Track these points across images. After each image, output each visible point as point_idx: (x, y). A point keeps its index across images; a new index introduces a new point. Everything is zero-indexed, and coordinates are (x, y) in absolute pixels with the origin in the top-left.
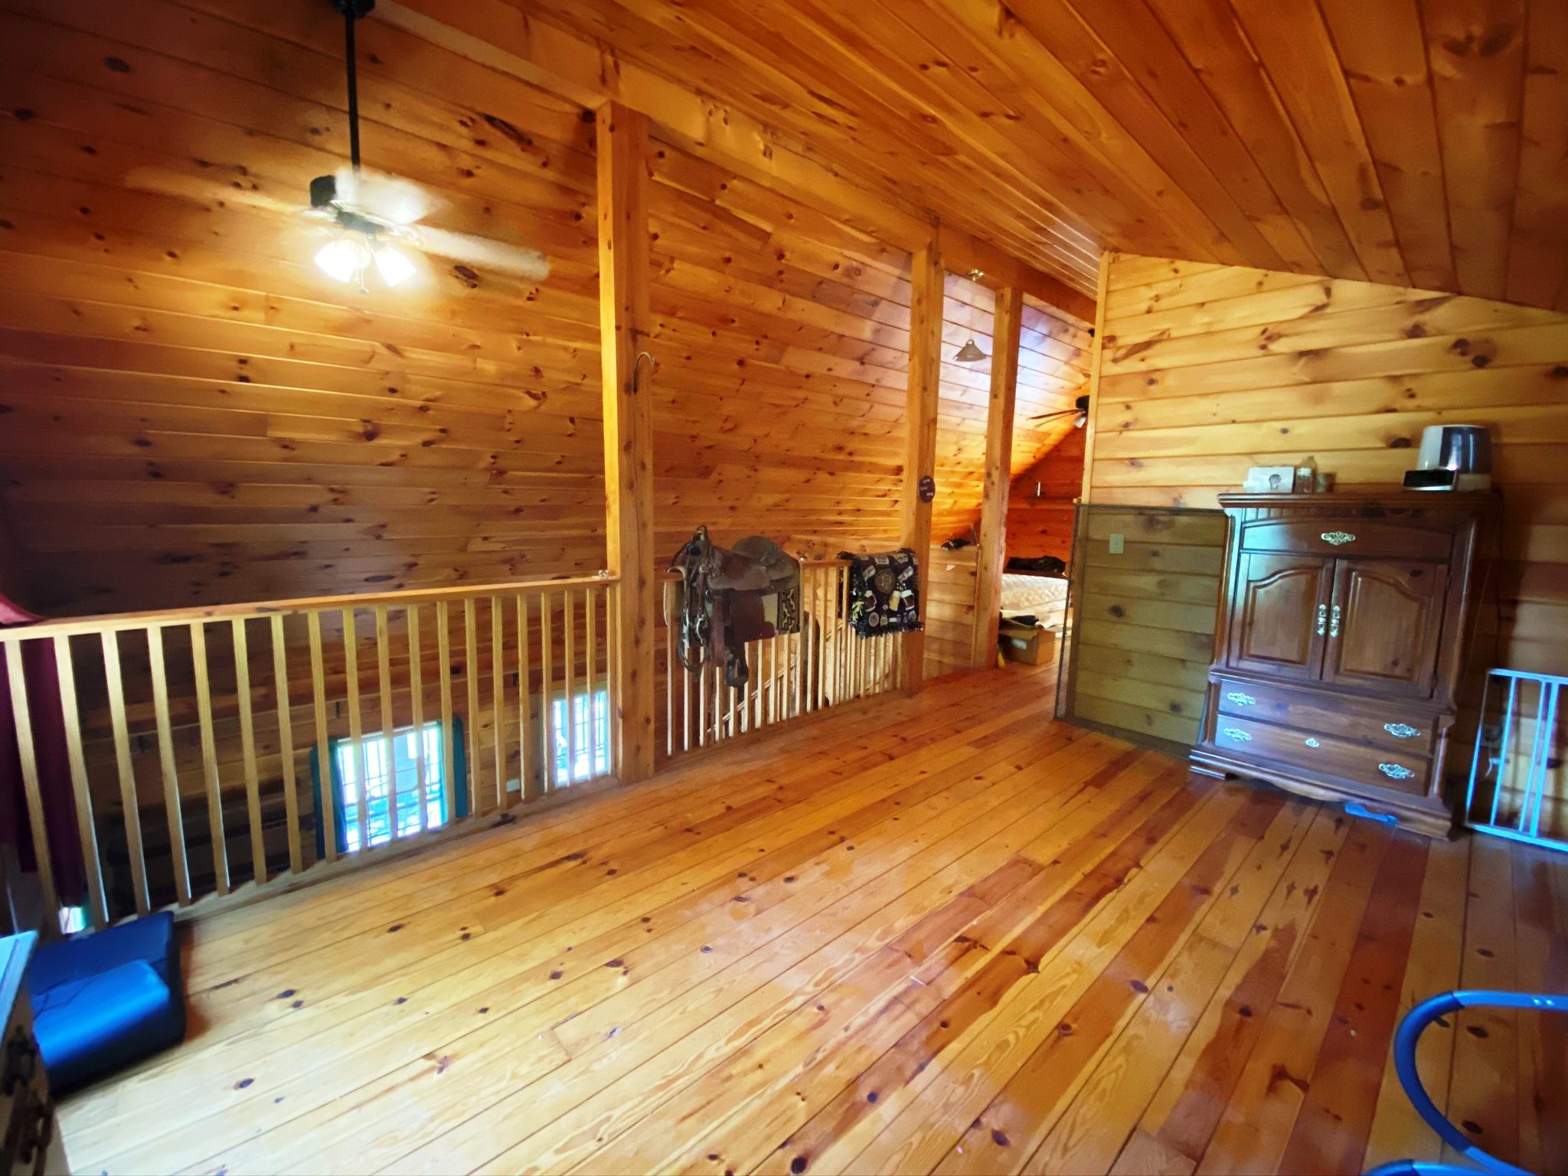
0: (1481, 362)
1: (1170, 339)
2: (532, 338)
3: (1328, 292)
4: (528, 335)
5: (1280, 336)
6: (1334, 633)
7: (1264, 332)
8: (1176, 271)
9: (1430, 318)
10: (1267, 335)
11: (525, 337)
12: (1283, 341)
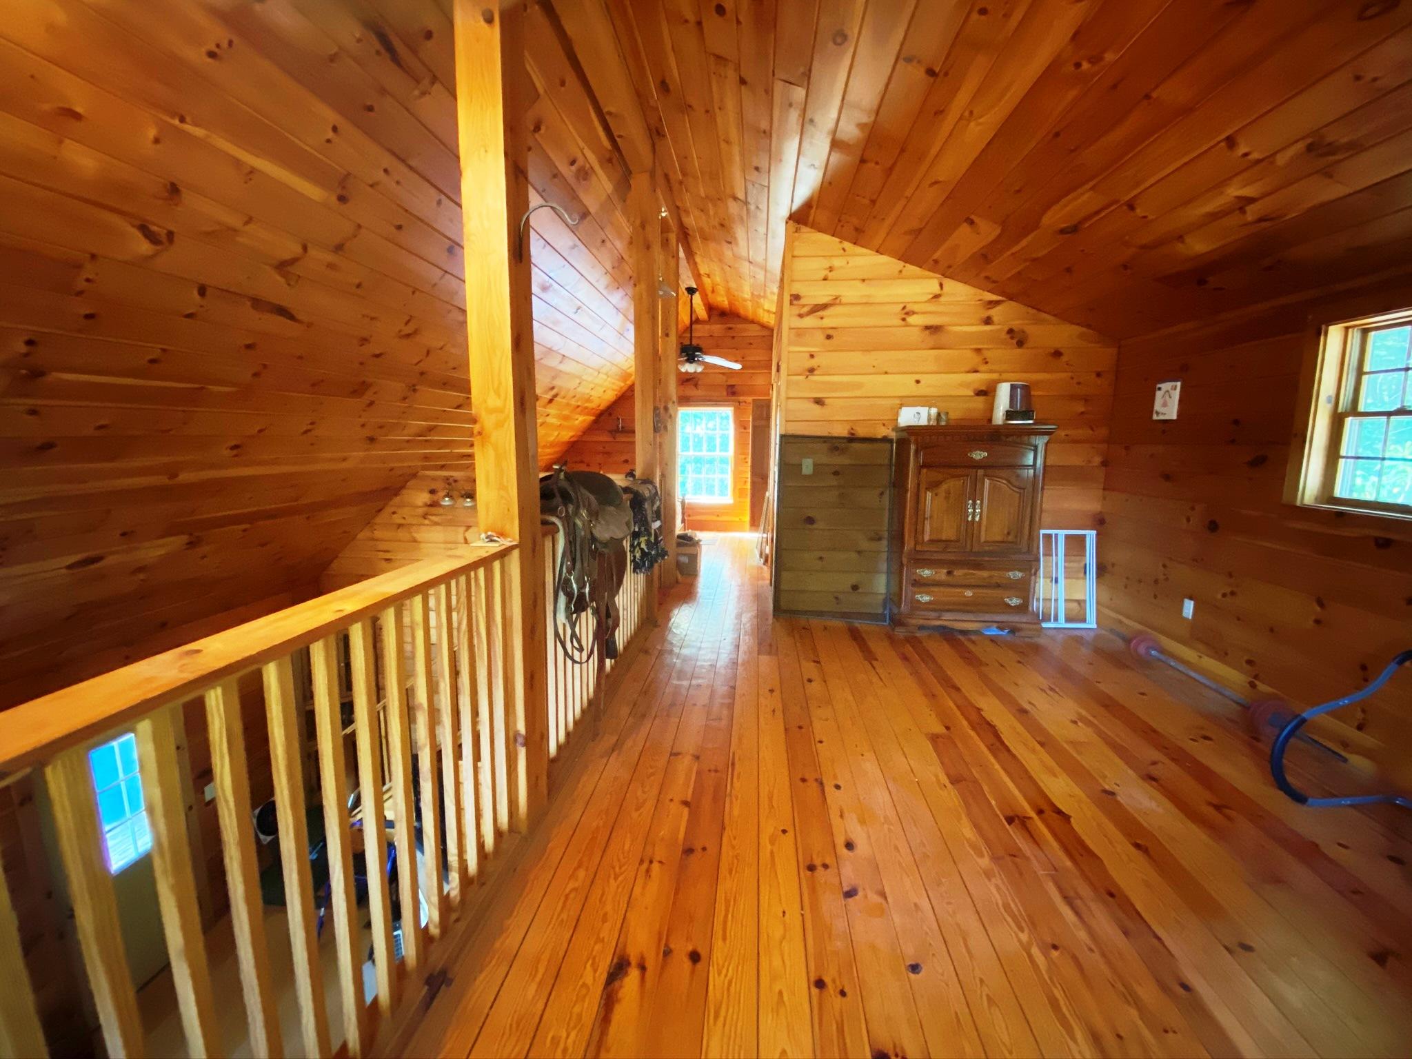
0: (1020, 344)
1: (840, 304)
2: (187, 127)
3: (941, 285)
4: (182, 120)
5: (914, 313)
6: (977, 519)
7: (904, 308)
8: (844, 250)
9: (995, 313)
10: (905, 311)
11: (176, 122)
12: (915, 316)
